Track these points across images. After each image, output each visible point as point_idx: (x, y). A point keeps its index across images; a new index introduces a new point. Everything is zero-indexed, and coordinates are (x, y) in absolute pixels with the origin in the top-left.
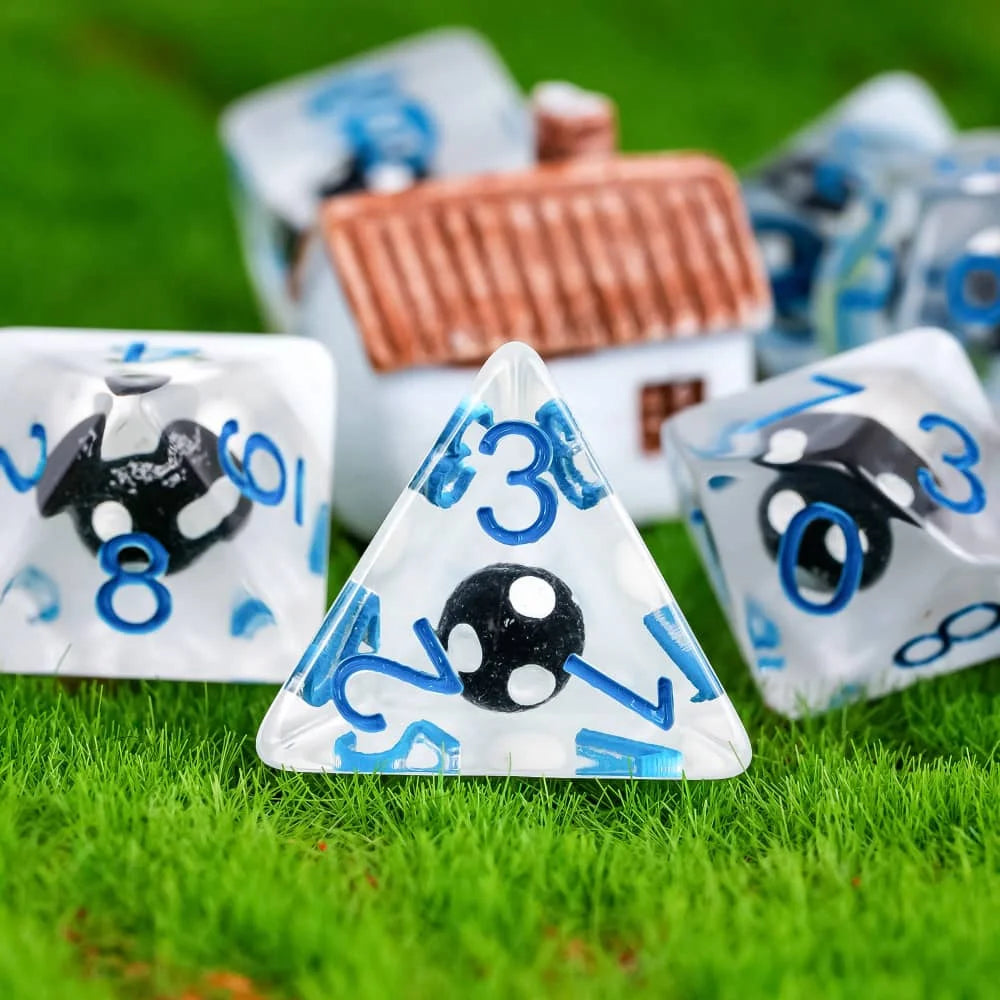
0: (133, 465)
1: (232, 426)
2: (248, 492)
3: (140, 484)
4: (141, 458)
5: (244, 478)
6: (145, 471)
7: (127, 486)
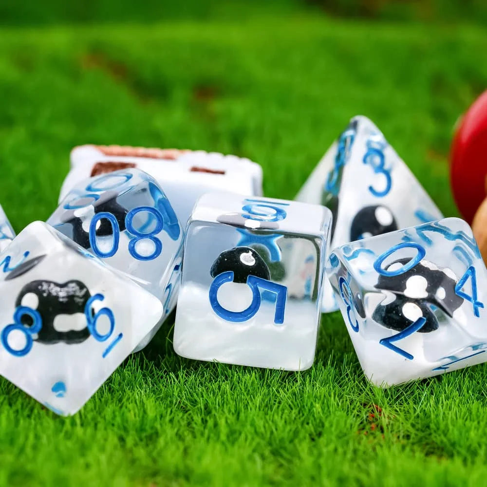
0: (52, 285)
1: (100, 297)
2: (91, 328)
3: (50, 294)
4: (57, 285)
5: (92, 320)
6: (55, 290)
7: (44, 291)
